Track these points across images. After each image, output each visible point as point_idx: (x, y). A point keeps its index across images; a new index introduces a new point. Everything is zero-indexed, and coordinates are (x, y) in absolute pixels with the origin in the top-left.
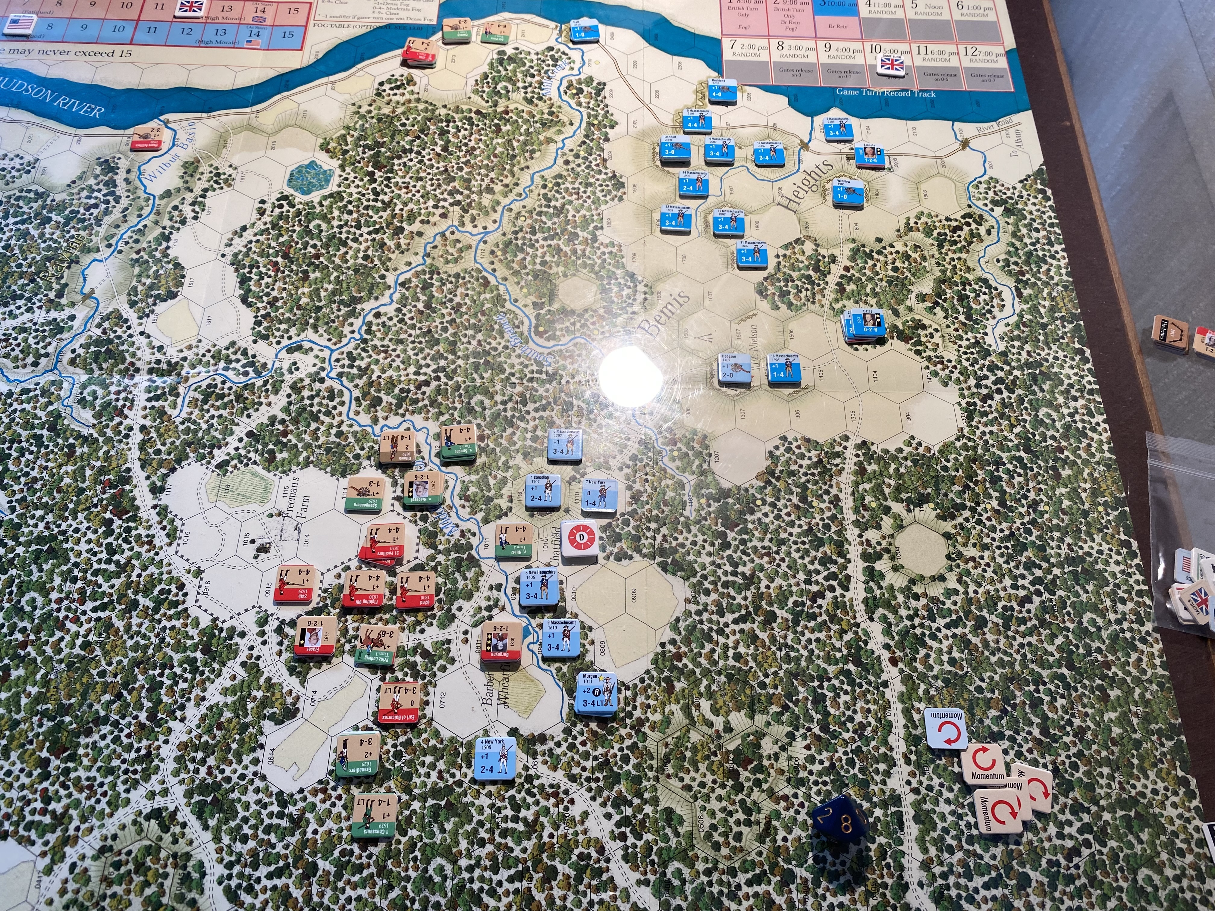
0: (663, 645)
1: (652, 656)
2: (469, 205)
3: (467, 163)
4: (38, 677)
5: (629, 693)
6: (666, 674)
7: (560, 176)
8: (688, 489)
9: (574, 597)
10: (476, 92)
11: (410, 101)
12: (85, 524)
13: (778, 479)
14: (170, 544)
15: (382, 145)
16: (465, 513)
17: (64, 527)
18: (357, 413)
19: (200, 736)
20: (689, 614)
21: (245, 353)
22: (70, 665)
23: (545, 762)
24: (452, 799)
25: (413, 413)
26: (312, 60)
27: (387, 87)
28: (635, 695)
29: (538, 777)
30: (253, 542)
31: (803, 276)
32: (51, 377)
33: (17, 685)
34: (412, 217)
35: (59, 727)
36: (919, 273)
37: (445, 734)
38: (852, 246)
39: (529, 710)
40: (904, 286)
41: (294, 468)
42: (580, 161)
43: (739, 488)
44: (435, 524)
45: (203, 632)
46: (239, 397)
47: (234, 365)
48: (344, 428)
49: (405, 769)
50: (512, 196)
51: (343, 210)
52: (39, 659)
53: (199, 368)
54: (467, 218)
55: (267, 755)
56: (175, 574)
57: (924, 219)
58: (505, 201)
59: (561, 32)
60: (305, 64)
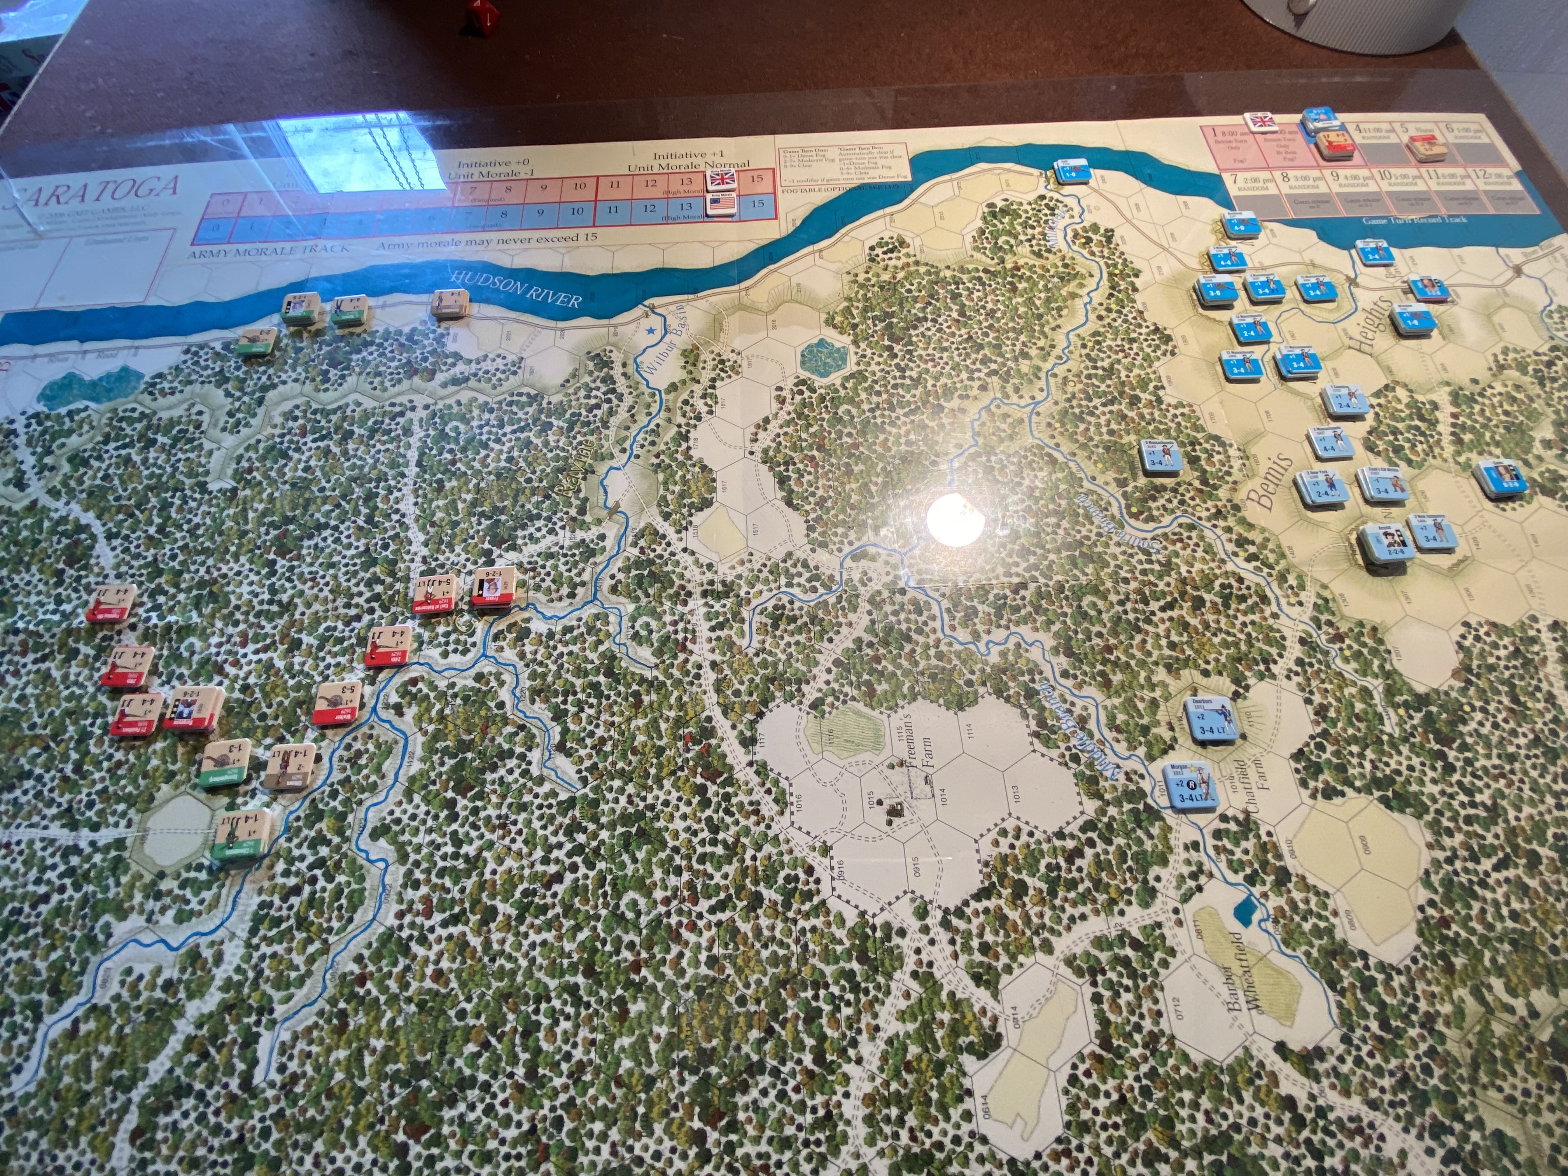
0: (1421, 909)
1: (1414, 926)
2: (1008, 373)
3: (991, 327)
4: (664, 1011)
5: (1403, 979)
6: (1438, 947)
7: (1096, 334)
8: (1378, 698)
9: (1292, 852)
10: (977, 249)
11: (908, 265)
12: (675, 794)
13: (1478, 676)
14: (782, 813)
15: (892, 315)
16: (1122, 748)
17: (650, 800)
18: (953, 628)
19: (887, 1084)
20: (1437, 863)
21: (805, 565)
22: (700, 992)
23: (1333, 1087)
24: (1233, 1150)
25: (1017, 624)
26: (791, 229)
27: (879, 251)
28: (1412, 981)
29: (1331, 1109)
30: (880, 802)
31: (1410, 428)
32: (592, 610)
33: (640, 1026)
34: (948, 392)
35: (706, 1082)
36: (1533, 416)
37: (1197, 1058)
38: (1448, 389)
39: (1288, 1015)
40: (1523, 432)
41: (900, 702)
42: (1114, 315)
43: (1437, 691)
44: (1090, 765)
45: (852, 933)
46: (813, 619)
47: (796, 580)
48: (943, 648)
49: (1161, 1112)
50: (1051, 361)
51: (869, 390)
52: (660, 986)
53: (759, 587)
54: (1009, 389)
55: (980, 1107)
56: (797, 853)
57: (1511, 355)
58: (1047, 366)
59: (1048, 180)
60: (784, 233)
